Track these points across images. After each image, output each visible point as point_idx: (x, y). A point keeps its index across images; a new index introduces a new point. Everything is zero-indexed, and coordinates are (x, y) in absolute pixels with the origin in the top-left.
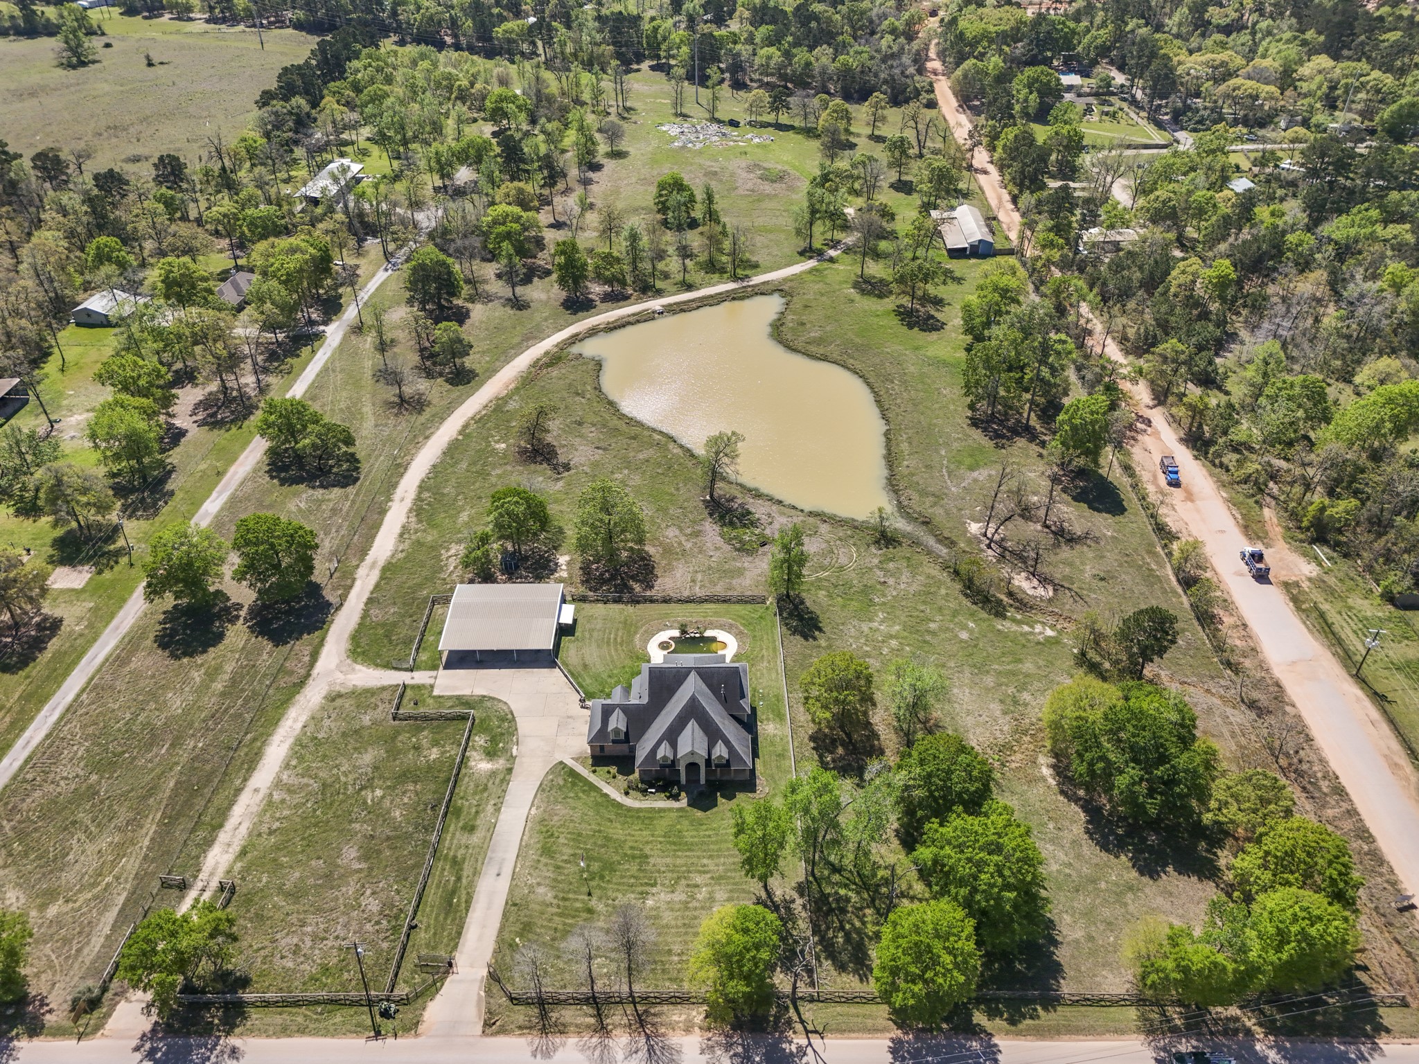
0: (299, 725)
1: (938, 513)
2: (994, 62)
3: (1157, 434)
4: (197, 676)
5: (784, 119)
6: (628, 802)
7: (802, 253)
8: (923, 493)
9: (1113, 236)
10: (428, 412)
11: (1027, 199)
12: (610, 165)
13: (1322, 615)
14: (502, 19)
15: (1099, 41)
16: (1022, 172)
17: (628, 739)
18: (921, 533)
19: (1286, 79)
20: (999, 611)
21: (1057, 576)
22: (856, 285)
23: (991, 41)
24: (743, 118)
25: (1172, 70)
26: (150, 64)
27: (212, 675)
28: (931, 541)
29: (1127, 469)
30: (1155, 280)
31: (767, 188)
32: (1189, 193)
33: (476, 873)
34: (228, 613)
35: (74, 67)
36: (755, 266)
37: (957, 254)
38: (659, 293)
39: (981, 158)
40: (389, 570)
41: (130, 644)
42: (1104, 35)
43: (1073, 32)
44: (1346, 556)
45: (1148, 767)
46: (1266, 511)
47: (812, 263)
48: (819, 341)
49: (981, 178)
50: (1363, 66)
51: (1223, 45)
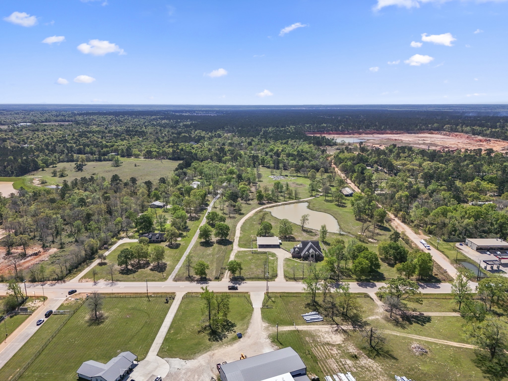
0: (235, 254)
1: (351, 232)
2: (349, 163)
3: (396, 221)
4: (212, 249)
5: (299, 175)
6: (301, 262)
7: (311, 196)
8: (348, 229)
9: (382, 192)
10: (236, 219)
11: (362, 185)
12: (259, 183)
13: (431, 243)
14: (224, 157)
15: (374, 160)
16: (360, 181)
17: (299, 252)
18: (348, 234)
19: (420, 166)
20: (367, 243)
21: (378, 239)
22: (324, 201)
23: (348, 159)
24: (289, 175)
25: (392, 164)
26: (136, 166)
27: (214, 249)
28: (351, 235)
29: (390, 226)
30: (392, 197)
31: (299, 186)
32: (398, 183)
33: (277, 268)
34: (213, 243)
35: (116, 167)
36: (300, 198)
37: (347, 196)
38: (279, 202)
39: (349, 181)
40: (240, 238)
41: (195, 246)
42: (376, 159)
43: (368, 158)
44: (435, 236)
45: (396, 250)
46: (419, 231)
47: (314, 198)
48: (318, 209)
49: (350, 185)
50: (438, 163)
51: (405, 160)
